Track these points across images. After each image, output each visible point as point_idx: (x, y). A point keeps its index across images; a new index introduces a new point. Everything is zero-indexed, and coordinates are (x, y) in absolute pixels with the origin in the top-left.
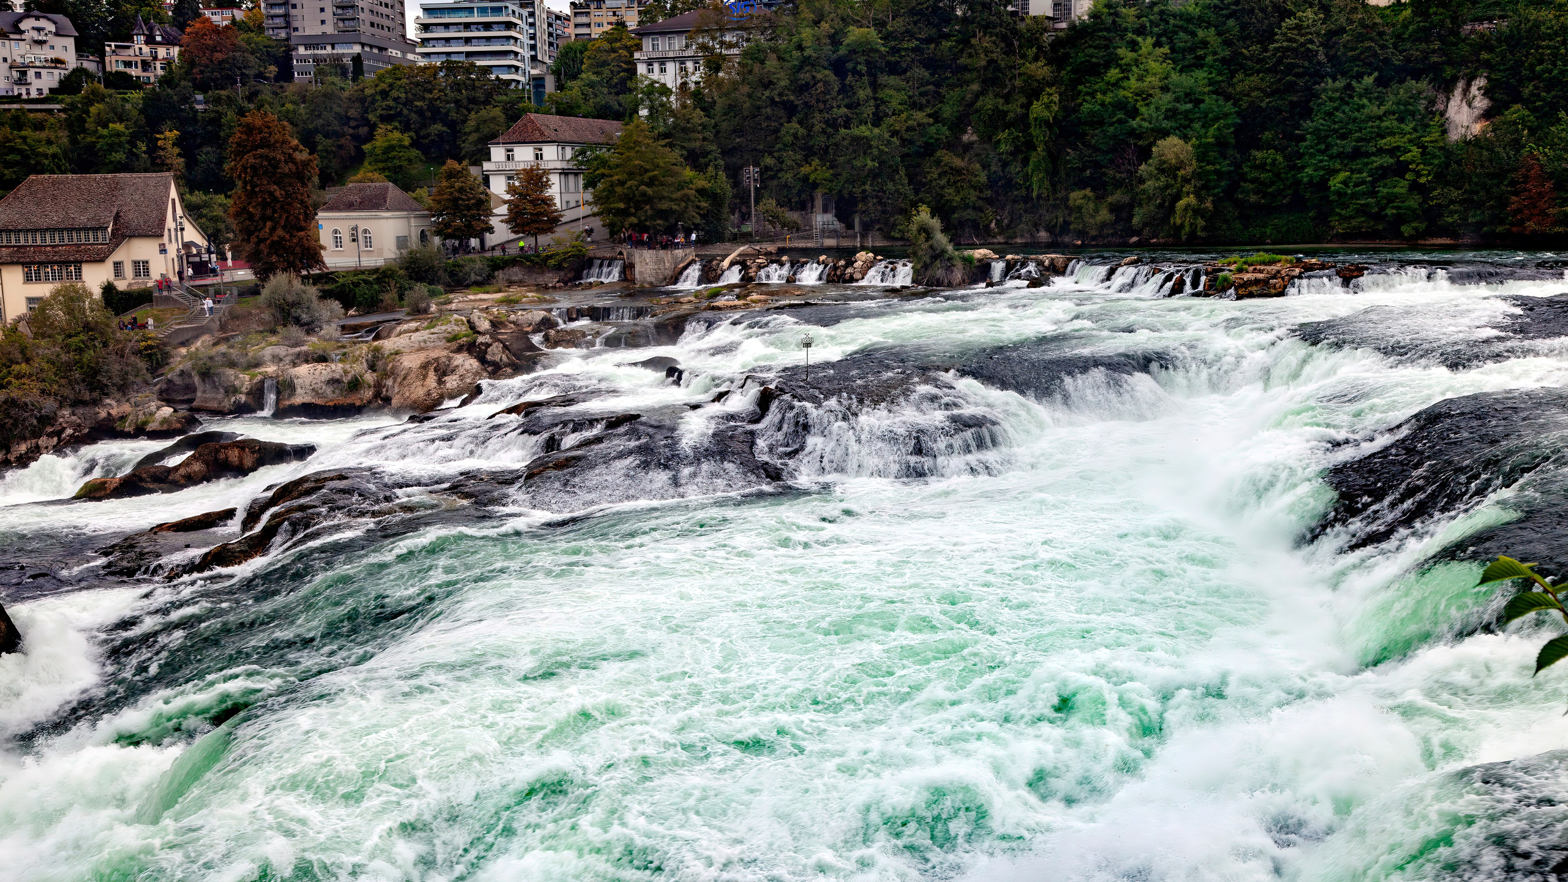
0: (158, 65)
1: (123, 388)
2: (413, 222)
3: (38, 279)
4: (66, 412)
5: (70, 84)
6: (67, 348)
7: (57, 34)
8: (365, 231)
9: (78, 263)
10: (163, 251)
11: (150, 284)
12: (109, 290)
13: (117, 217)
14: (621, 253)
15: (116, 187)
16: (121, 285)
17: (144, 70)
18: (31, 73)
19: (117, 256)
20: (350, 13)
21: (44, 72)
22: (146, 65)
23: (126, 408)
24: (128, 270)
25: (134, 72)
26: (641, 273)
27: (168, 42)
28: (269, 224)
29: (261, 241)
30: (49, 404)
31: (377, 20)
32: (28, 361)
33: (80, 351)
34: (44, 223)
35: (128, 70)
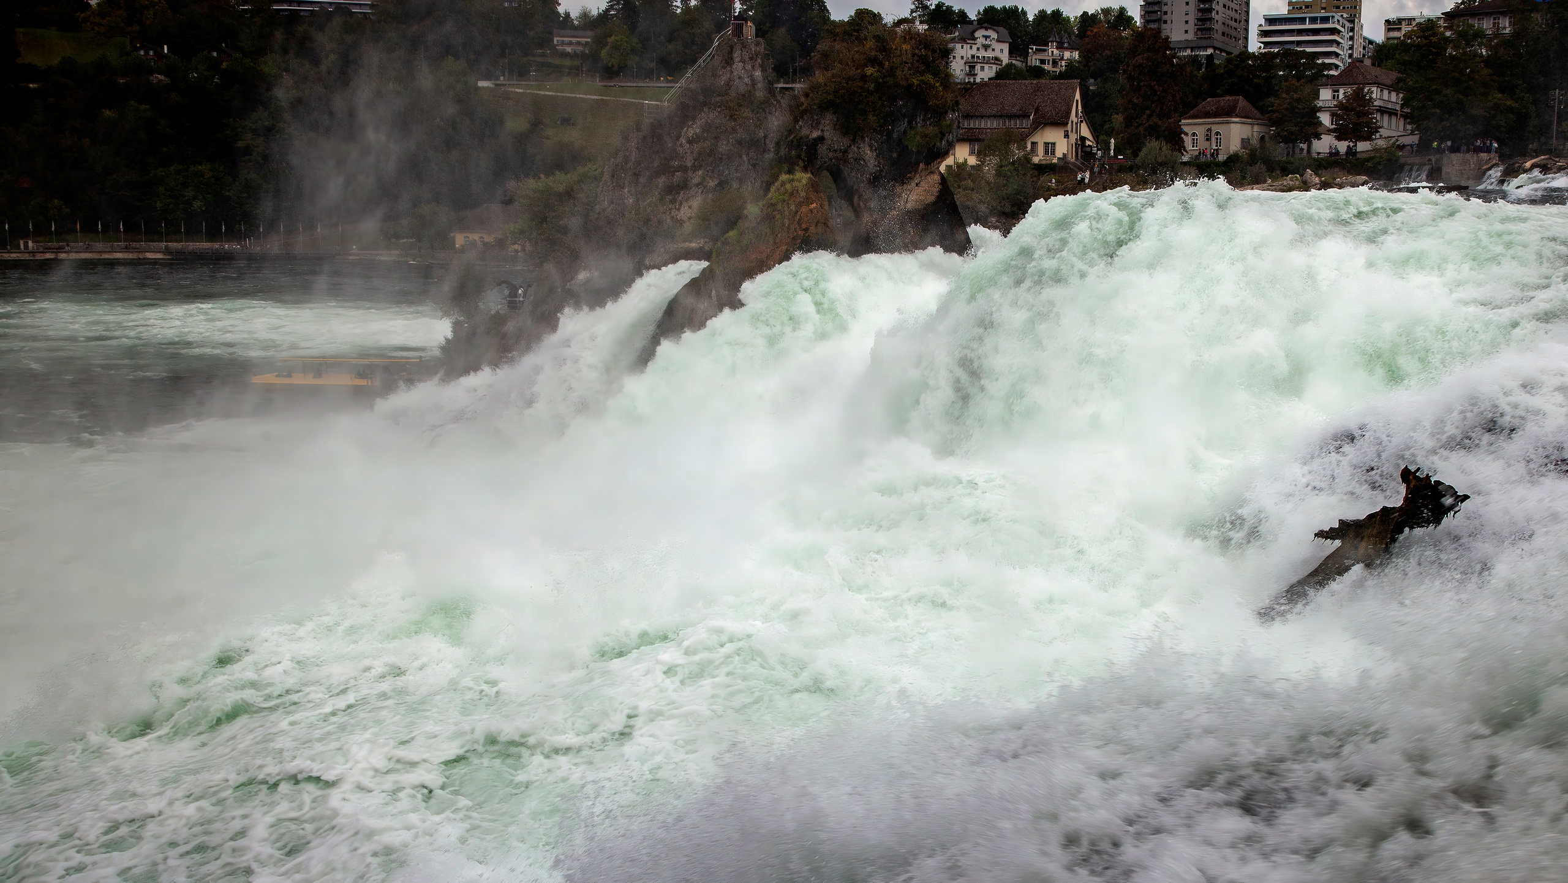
0: (1063, 63)
2: (1256, 128)
5: (1003, 74)
7: (998, 41)
8: (1217, 133)
10: (1066, 138)
11: (1055, 161)
13: (1037, 110)
14: (1430, 160)
15: (1039, 89)
16: (1035, 160)
17: (1053, 67)
18: (978, 67)
19: (1034, 138)
20: (1207, 26)
21: (986, 67)
22: (1055, 63)
24: (1041, 149)
25: (1046, 67)
26: (1448, 173)
27: (1072, 48)
31: (1227, 30)
34: (987, 112)
35: (1043, 66)
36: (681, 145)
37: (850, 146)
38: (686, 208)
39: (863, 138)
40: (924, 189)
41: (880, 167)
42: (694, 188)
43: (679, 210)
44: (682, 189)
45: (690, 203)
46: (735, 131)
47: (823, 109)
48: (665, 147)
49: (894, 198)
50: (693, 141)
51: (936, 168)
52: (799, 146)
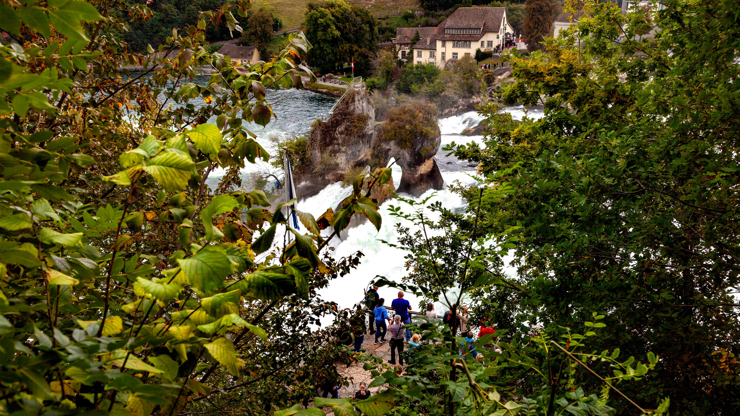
1: (479, 93)
3: (457, 47)
4: (461, 100)
6: (463, 78)
9: (470, 41)
10: (498, 38)
11: (492, 50)
12: (478, 51)
13: (485, 25)
15: (486, 12)
16: (482, 50)
19: (482, 40)
23: (479, 100)
24: (486, 44)
28: (536, 30)
29: (532, 36)
30: (456, 97)
32: (452, 82)
33: (467, 79)
34: (462, 26)
36: (337, 134)
37: (400, 150)
38: (340, 159)
39: (405, 149)
40: (427, 166)
41: (411, 160)
42: (342, 153)
43: (337, 159)
44: (338, 152)
45: (341, 157)
46: (357, 132)
47: (390, 140)
48: (330, 135)
49: (416, 171)
50: (341, 133)
51: (432, 159)
52: (382, 152)
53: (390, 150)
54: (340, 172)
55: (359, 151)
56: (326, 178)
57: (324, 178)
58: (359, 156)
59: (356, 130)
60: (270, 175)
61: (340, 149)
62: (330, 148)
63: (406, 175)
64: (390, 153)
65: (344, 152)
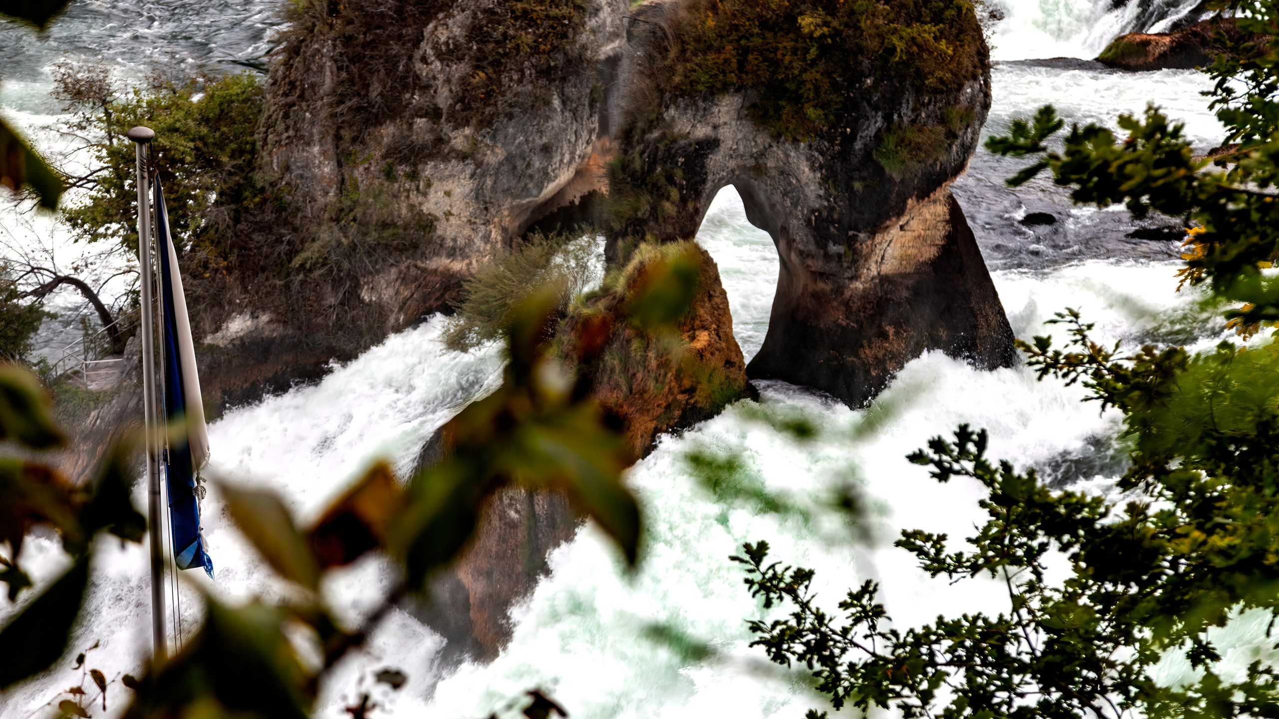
36: (424, 60)
37: (770, 146)
38: (441, 194)
39: (795, 141)
40: (916, 234)
41: (829, 201)
42: (454, 162)
43: (425, 194)
44: (431, 156)
45: (449, 185)
46: (535, 50)
47: (713, 93)
48: (391, 62)
49: (856, 258)
50: (449, 54)
51: (940, 194)
52: (670, 157)
53: (711, 144)
54: (440, 263)
55: (546, 150)
56: (366, 296)
57: (351, 298)
58: (546, 176)
59: (527, 37)
60: (59, 280)
61: (440, 141)
62: (389, 131)
63: (802, 280)
64: (716, 161)
65: (463, 157)
